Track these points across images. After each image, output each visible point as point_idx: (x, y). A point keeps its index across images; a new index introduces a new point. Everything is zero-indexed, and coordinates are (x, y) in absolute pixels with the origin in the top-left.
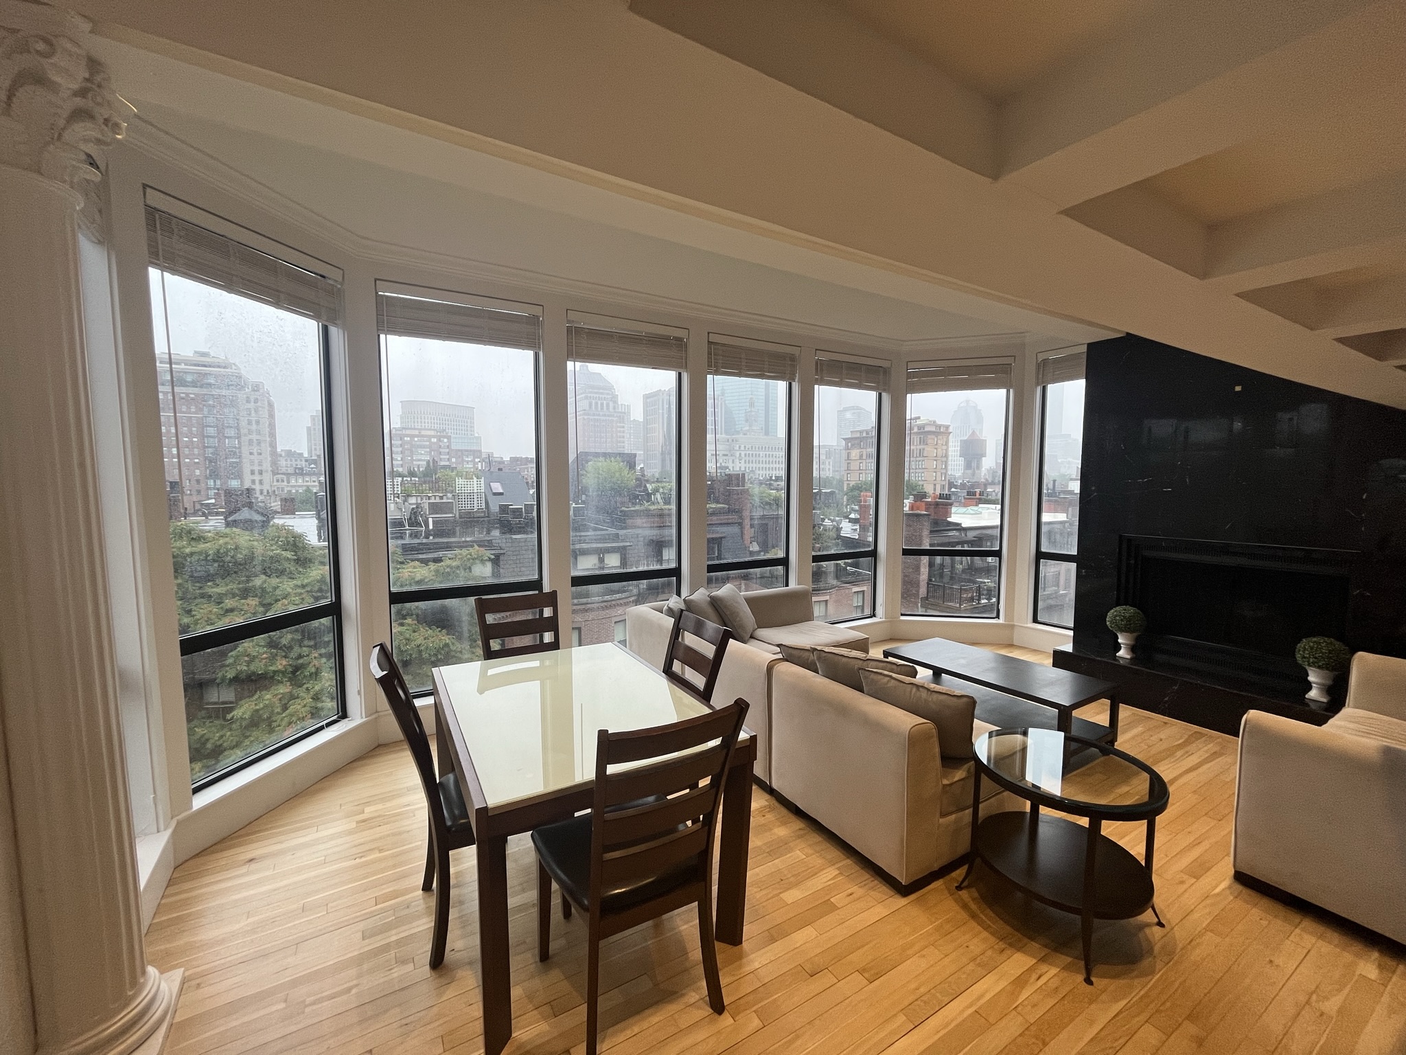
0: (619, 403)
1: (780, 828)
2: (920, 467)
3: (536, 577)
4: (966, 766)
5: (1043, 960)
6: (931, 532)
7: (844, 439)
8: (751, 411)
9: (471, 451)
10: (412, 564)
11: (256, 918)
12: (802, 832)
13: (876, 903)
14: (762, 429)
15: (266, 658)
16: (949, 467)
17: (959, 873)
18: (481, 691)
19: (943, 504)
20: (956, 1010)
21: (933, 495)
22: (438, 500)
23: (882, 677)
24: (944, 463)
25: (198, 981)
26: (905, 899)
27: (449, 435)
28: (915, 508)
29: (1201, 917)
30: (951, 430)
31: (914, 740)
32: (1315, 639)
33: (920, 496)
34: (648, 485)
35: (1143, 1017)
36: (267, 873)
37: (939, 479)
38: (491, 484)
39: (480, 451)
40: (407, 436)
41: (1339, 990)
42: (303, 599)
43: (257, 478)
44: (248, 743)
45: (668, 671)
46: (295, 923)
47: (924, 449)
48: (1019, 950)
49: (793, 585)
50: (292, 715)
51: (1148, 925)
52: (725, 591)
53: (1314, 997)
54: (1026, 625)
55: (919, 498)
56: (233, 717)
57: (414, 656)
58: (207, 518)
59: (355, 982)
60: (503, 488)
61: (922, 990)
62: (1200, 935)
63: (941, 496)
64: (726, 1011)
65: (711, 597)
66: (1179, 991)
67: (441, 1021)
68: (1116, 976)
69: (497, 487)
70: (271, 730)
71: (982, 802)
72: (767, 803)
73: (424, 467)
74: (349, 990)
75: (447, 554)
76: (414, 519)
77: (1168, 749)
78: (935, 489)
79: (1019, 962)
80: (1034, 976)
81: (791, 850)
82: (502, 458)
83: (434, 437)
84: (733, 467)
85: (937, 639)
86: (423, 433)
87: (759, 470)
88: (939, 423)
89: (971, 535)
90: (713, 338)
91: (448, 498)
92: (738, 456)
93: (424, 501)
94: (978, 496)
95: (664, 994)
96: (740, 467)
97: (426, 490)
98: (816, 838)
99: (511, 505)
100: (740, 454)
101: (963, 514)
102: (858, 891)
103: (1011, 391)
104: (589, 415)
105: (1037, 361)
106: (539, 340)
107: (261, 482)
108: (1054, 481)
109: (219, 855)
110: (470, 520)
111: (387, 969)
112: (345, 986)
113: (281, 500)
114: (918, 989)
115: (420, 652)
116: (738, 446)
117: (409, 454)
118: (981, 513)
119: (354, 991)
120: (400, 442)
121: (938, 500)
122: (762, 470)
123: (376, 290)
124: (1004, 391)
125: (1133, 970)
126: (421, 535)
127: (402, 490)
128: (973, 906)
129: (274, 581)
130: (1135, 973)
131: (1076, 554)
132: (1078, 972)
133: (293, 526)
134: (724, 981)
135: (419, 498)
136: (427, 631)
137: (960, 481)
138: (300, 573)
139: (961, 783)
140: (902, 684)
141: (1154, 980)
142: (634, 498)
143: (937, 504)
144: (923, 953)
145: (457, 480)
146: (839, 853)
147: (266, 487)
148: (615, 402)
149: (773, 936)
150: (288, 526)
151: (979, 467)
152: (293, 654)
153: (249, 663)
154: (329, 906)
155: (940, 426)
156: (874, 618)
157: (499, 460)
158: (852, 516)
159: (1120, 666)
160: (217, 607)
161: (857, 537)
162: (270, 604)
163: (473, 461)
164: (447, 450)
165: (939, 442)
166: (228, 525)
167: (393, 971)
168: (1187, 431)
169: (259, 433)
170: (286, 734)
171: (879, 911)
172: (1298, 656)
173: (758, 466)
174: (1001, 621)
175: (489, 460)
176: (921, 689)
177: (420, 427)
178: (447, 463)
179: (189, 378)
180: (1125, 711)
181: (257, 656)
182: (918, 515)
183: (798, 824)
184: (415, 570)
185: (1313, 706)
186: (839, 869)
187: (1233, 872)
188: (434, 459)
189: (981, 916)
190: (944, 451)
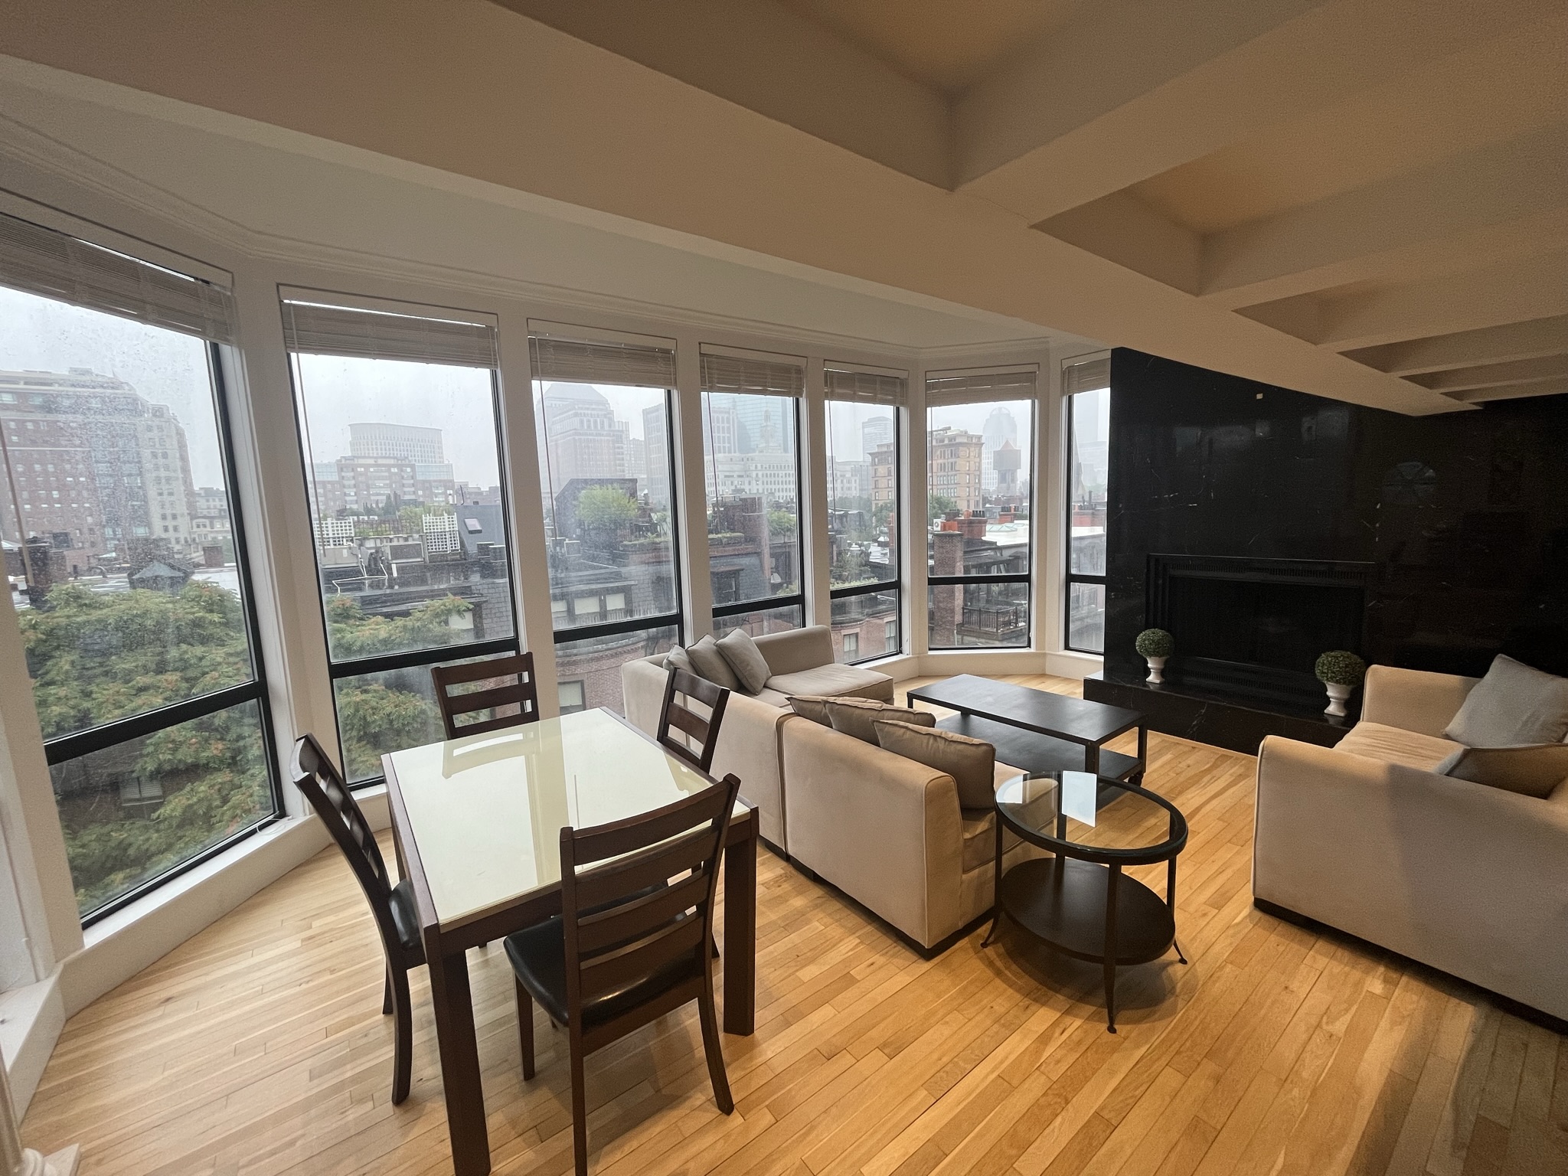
0: (615, 420)
1: (796, 899)
2: (952, 482)
3: (512, 634)
4: (989, 816)
5: (1067, 1012)
6: (965, 552)
7: (870, 454)
8: (767, 426)
9: (440, 481)
10: (374, 619)
11: (173, 1071)
12: (819, 901)
13: (898, 971)
14: (780, 446)
15: (196, 743)
16: (983, 481)
17: (985, 929)
18: (447, 775)
19: (977, 521)
20: (981, 1076)
21: (966, 513)
22: (402, 542)
23: (898, 729)
24: (977, 477)
25: (100, 1156)
26: (928, 963)
27: (413, 462)
28: (947, 528)
29: (1222, 949)
30: (983, 440)
31: (933, 796)
32: (1333, 654)
33: (953, 515)
34: (652, 515)
35: (1163, 1061)
36: (190, 1013)
37: (972, 494)
38: (466, 520)
39: (452, 481)
40: (361, 466)
41: (1347, 1010)
42: (238, 669)
43: (170, 523)
44: (182, 845)
45: (663, 738)
46: (225, 1070)
47: (955, 463)
48: (1043, 1004)
49: (811, 625)
50: (234, 807)
51: (1172, 963)
52: (734, 636)
53: (1325, 1018)
54: (1057, 653)
55: (952, 516)
56: (159, 816)
57: (384, 727)
58: (104, 577)
59: (300, 1132)
60: (481, 525)
61: (945, 1060)
62: (1221, 968)
63: (975, 513)
64: (735, 1110)
65: (717, 646)
66: (1200, 1028)
67: (407, 1165)
68: (1139, 1021)
69: (473, 524)
70: (210, 828)
71: (1006, 853)
72: (783, 872)
73: (385, 502)
74: (292, 1143)
75: (417, 605)
76: (375, 565)
77: (1196, 775)
78: (969, 506)
79: (1043, 1017)
80: (1058, 1031)
81: (808, 922)
82: (479, 488)
83: (394, 466)
84: (750, 490)
85: (964, 675)
86: (380, 461)
87: (779, 491)
88: (970, 433)
89: (1007, 554)
90: (705, 349)
91: (413, 540)
92: (754, 475)
93: (385, 543)
94: (1013, 512)
95: (666, 1101)
96: (758, 490)
97: (386, 531)
98: (836, 905)
99: (492, 544)
100: (757, 475)
101: (999, 531)
102: (879, 959)
103: (1036, 401)
104: (580, 434)
105: (1062, 368)
106: (495, 355)
107: (176, 529)
108: (1090, 492)
109: (128, 997)
110: (441, 565)
111: (340, 1111)
112: (288, 1138)
113: (204, 549)
114: (940, 1060)
115: (391, 722)
116: (754, 465)
117: (365, 488)
118: (1016, 530)
119: (299, 1143)
120: (352, 474)
121: (971, 518)
122: (783, 491)
123: (279, 297)
124: (1029, 402)
125: (1155, 1013)
126: (384, 584)
127: (356, 533)
128: (999, 964)
129: (199, 650)
130: (1156, 1016)
131: (1104, 575)
132: (1100, 1021)
133: (217, 583)
134: (731, 1076)
135: (378, 541)
136: (398, 696)
137: (994, 497)
138: (232, 638)
139: (983, 836)
140: (919, 735)
141: (1175, 1021)
142: (637, 529)
143: (971, 523)
144: (947, 1019)
145: (424, 518)
146: (861, 920)
147: (183, 535)
148: (611, 420)
149: (788, 1019)
150: (211, 582)
151: (1013, 480)
152: (230, 737)
153: (175, 750)
154: (268, 1045)
155: (972, 437)
156: (900, 655)
157: (477, 491)
158: (881, 539)
159: (1150, 692)
160: (126, 686)
161: (887, 563)
162: (196, 679)
163: (445, 493)
164: (412, 481)
165: (972, 454)
166: (133, 584)
167: (347, 1113)
168: (1211, 442)
169: (167, 468)
170: (230, 830)
171: (902, 979)
172: (1317, 672)
173: (777, 487)
174: (1033, 650)
175: (462, 492)
176: (938, 739)
177: (375, 455)
178: (413, 497)
179: (66, 403)
180: (1154, 738)
181: (185, 741)
182: (952, 536)
183: (817, 892)
184: (378, 627)
185: (1331, 721)
186: (858, 937)
187: (1252, 899)
188: (395, 494)
189: (1007, 972)
190: (977, 464)
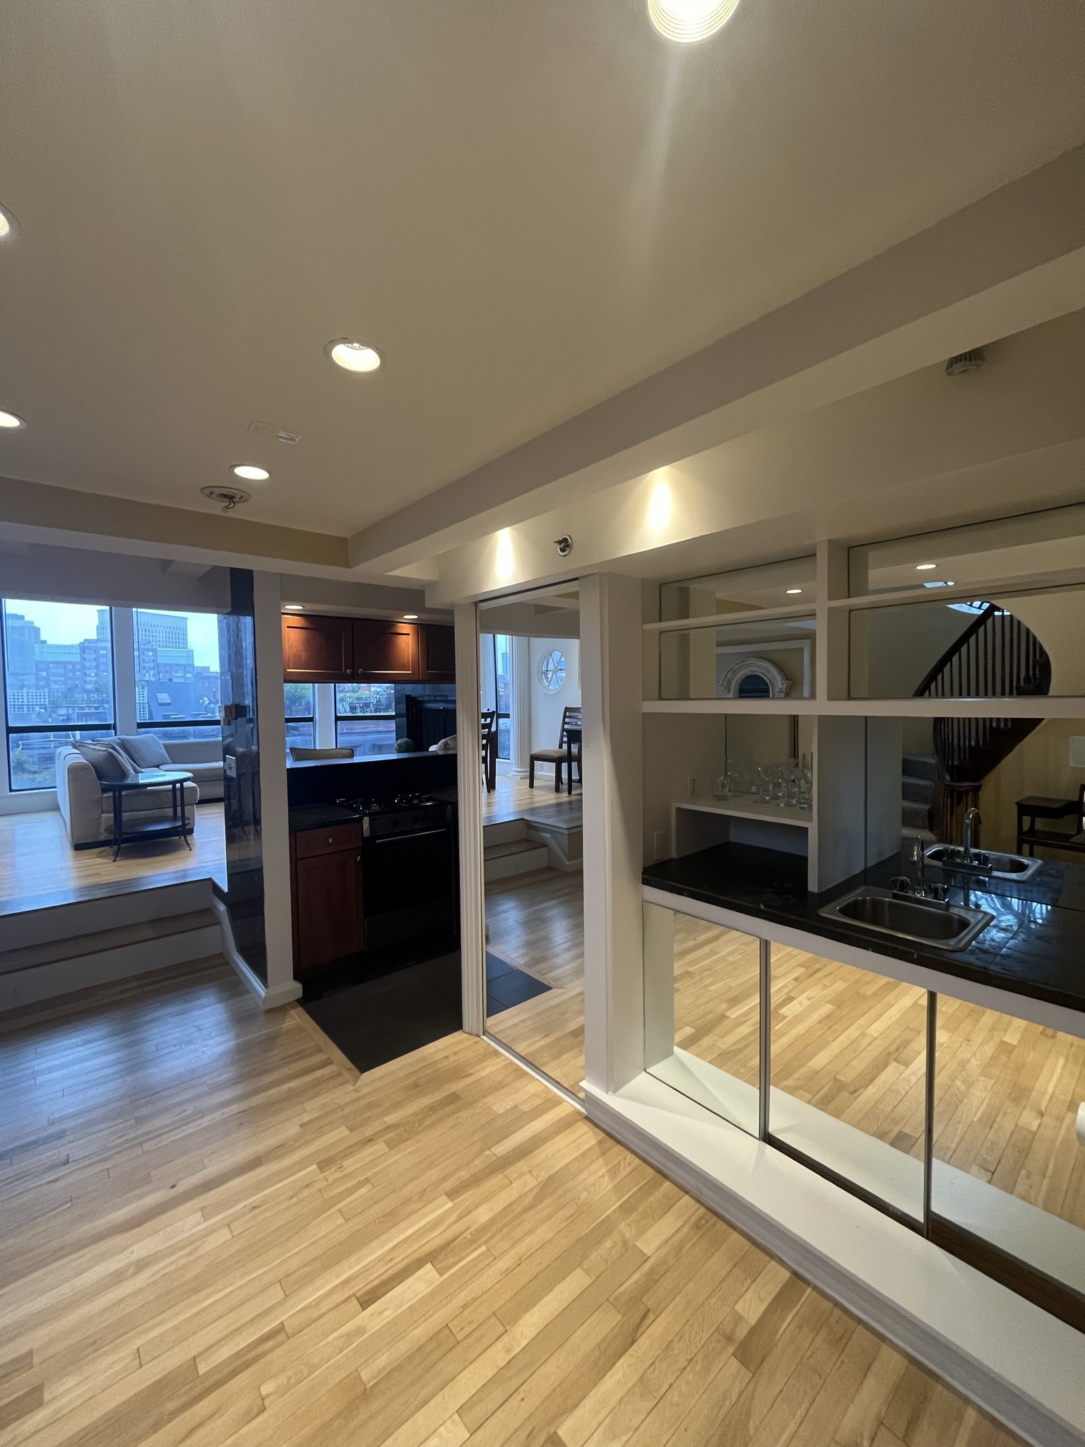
27: (155, 647)
69: (164, 697)
